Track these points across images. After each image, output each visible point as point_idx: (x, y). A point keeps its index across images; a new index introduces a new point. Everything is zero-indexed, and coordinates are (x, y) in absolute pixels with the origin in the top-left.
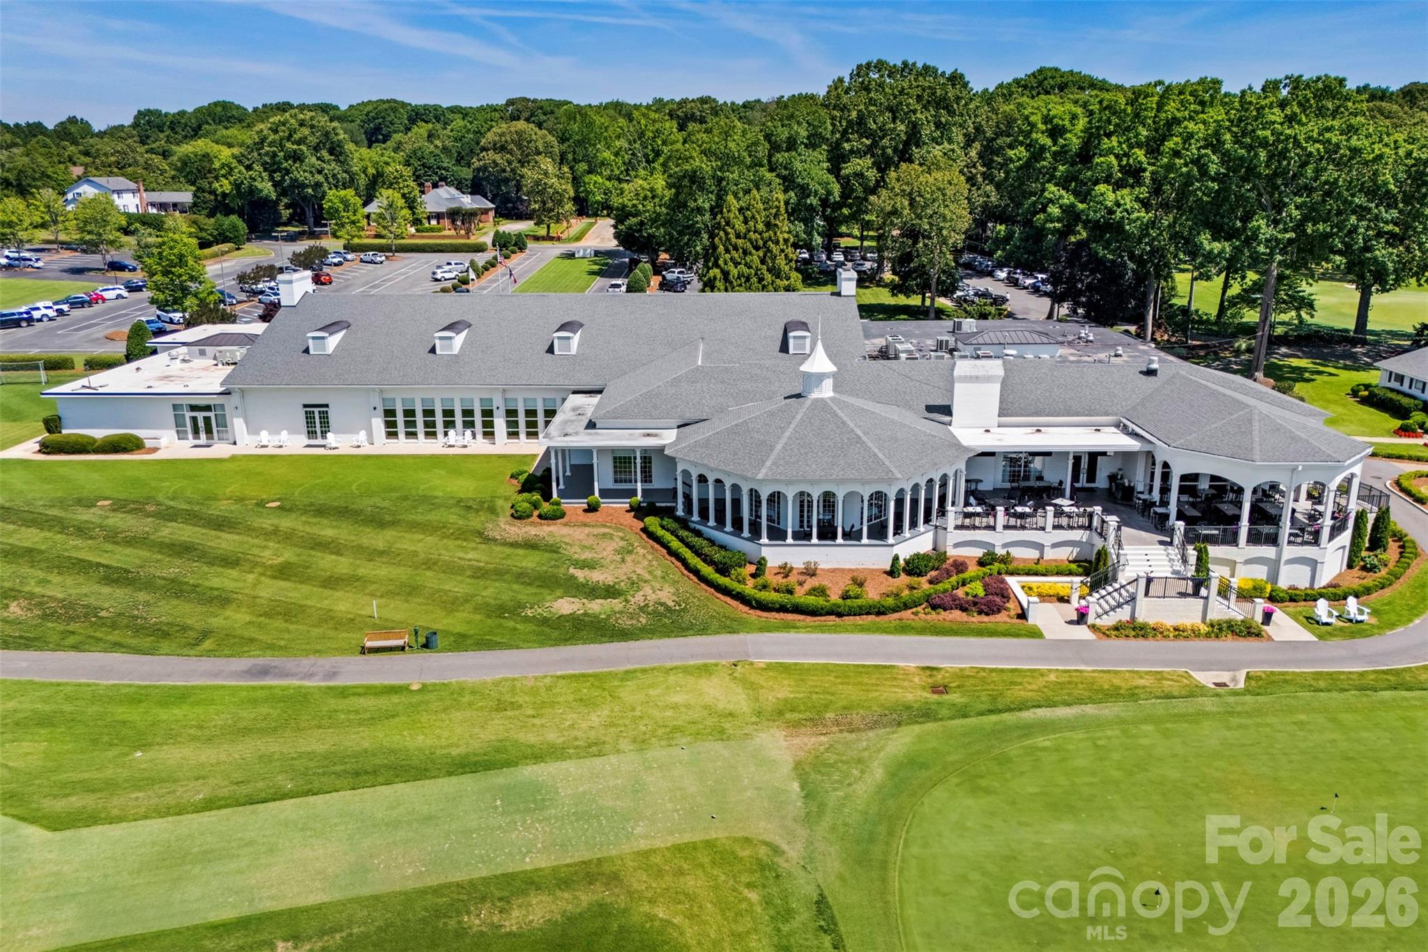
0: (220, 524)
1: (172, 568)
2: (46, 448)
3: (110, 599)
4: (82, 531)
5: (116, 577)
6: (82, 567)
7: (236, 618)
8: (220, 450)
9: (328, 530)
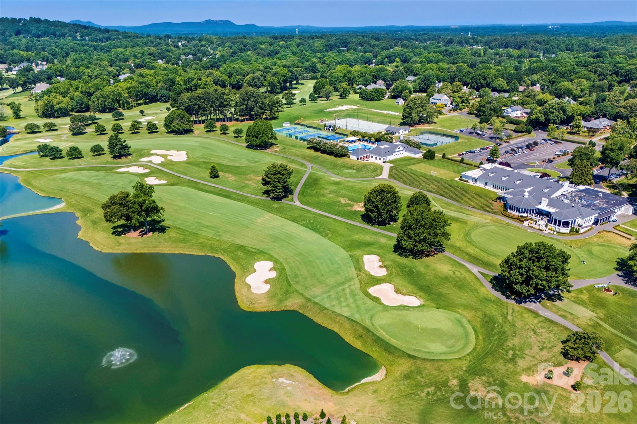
0: (467, 193)
1: (461, 196)
2: (459, 180)
3: (454, 196)
4: (456, 190)
5: (456, 195)
6: (454, 193)
7: (462, 201)
8: (475, 185)
9: (476, 196)
